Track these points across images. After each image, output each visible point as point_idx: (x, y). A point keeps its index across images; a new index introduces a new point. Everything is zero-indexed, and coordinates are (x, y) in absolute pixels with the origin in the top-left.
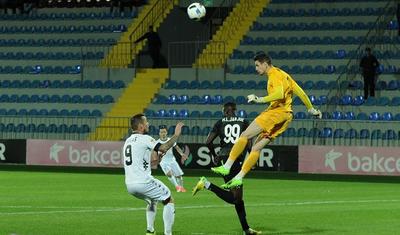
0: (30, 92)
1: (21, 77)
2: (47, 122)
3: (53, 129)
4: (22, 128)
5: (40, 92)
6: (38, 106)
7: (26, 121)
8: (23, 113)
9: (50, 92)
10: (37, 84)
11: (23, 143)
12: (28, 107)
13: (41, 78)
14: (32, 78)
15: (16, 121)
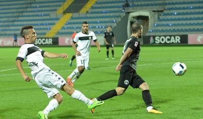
0: (188, 16)
1: (185, 11)
2: (196, 27)
3: (198, 30)
4: (186, 30)
5: (192, 16)
6: (192, 22)
7: (187, 28)
8: (186, 24)
9: (196, 16)
10: (191, 13)
11: (186, 36)
12: (188, 22)
13: (193, 11)
14: (189, 11)
15: (184, 28)
